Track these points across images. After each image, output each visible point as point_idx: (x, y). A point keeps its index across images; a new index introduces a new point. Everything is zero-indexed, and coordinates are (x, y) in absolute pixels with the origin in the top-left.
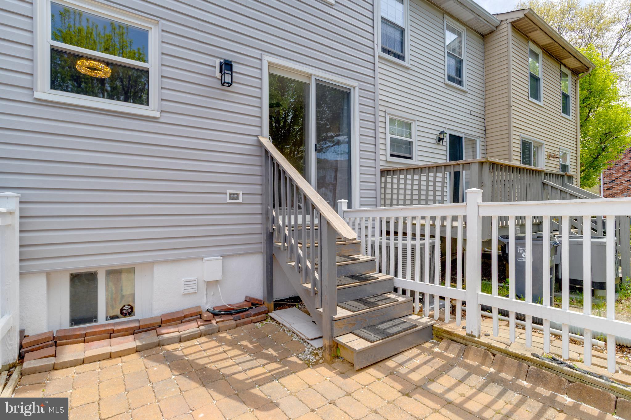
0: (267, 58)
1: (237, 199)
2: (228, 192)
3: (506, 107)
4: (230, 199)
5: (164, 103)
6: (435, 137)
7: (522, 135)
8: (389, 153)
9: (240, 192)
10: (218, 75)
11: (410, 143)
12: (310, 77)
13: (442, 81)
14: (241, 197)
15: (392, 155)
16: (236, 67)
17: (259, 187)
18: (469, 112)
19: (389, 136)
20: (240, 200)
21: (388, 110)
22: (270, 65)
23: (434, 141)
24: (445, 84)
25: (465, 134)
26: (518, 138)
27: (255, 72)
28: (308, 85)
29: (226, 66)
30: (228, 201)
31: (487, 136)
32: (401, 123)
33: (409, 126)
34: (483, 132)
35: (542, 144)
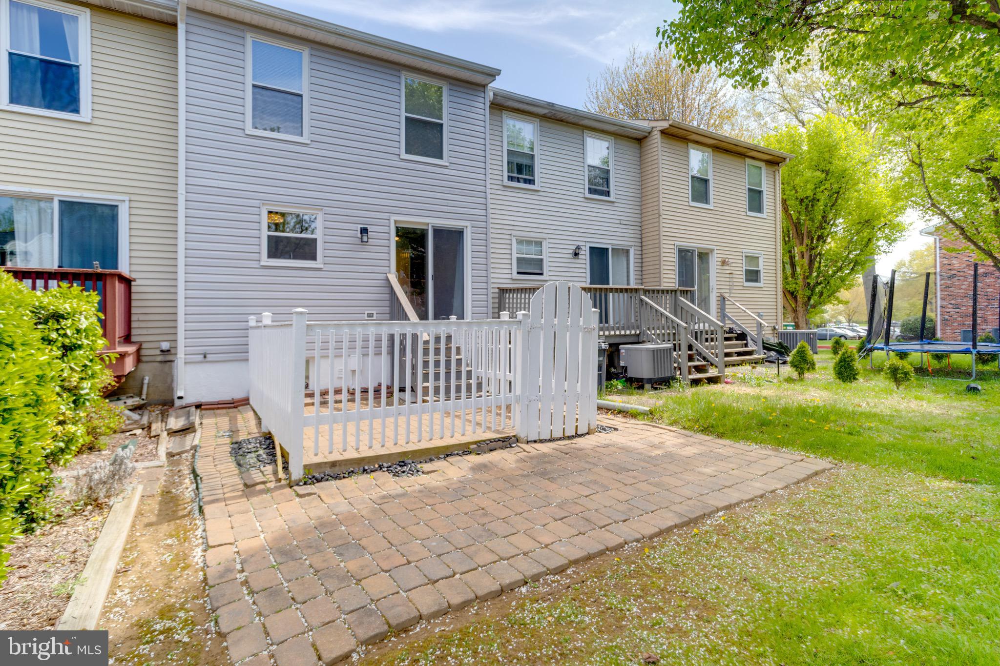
0: (394, 218)
1: (372, 317)
2: (366, 312)
3: (657, 216)
4: (368, 317)
5: (326, 258)
6: (571, 252)
7: (677, 243)
8: (515, 270)
9: (375, 313)
10: (359, 235)
11: (542, 260)
12: (428, 224)
13: (582, 195)
14: (375, 315)
15: (518, 273)
16: (370, 228)
17: (388, 308)
18: (618, 222)
19: (515, 256)
20: (375, 318)
21: (514, 233)
22: (396, 222)
23: (570, 256)
24: (585, 198)
25: (612, 244)
26: (673, 247)
27: (385, 229)
28: (427, 230)
29: (364, 231)
30: (367, 318)
31: (644, 244)
32: (529, 243)
33: (539, 244)
34: (640, 240)
35: (713, 250)
